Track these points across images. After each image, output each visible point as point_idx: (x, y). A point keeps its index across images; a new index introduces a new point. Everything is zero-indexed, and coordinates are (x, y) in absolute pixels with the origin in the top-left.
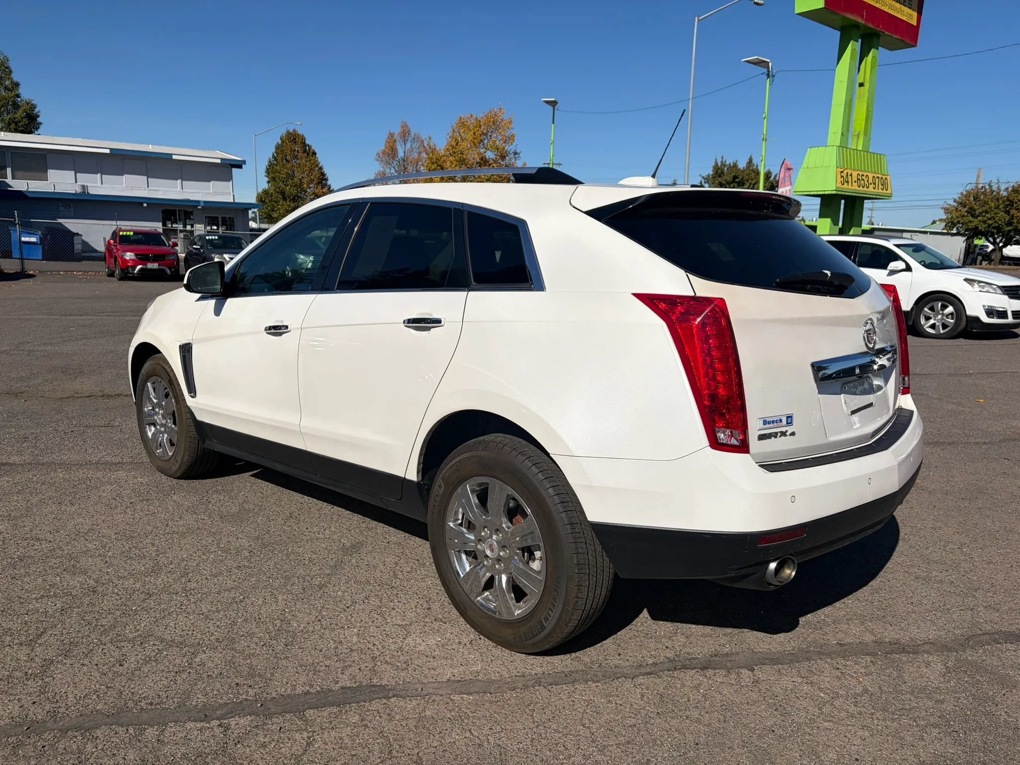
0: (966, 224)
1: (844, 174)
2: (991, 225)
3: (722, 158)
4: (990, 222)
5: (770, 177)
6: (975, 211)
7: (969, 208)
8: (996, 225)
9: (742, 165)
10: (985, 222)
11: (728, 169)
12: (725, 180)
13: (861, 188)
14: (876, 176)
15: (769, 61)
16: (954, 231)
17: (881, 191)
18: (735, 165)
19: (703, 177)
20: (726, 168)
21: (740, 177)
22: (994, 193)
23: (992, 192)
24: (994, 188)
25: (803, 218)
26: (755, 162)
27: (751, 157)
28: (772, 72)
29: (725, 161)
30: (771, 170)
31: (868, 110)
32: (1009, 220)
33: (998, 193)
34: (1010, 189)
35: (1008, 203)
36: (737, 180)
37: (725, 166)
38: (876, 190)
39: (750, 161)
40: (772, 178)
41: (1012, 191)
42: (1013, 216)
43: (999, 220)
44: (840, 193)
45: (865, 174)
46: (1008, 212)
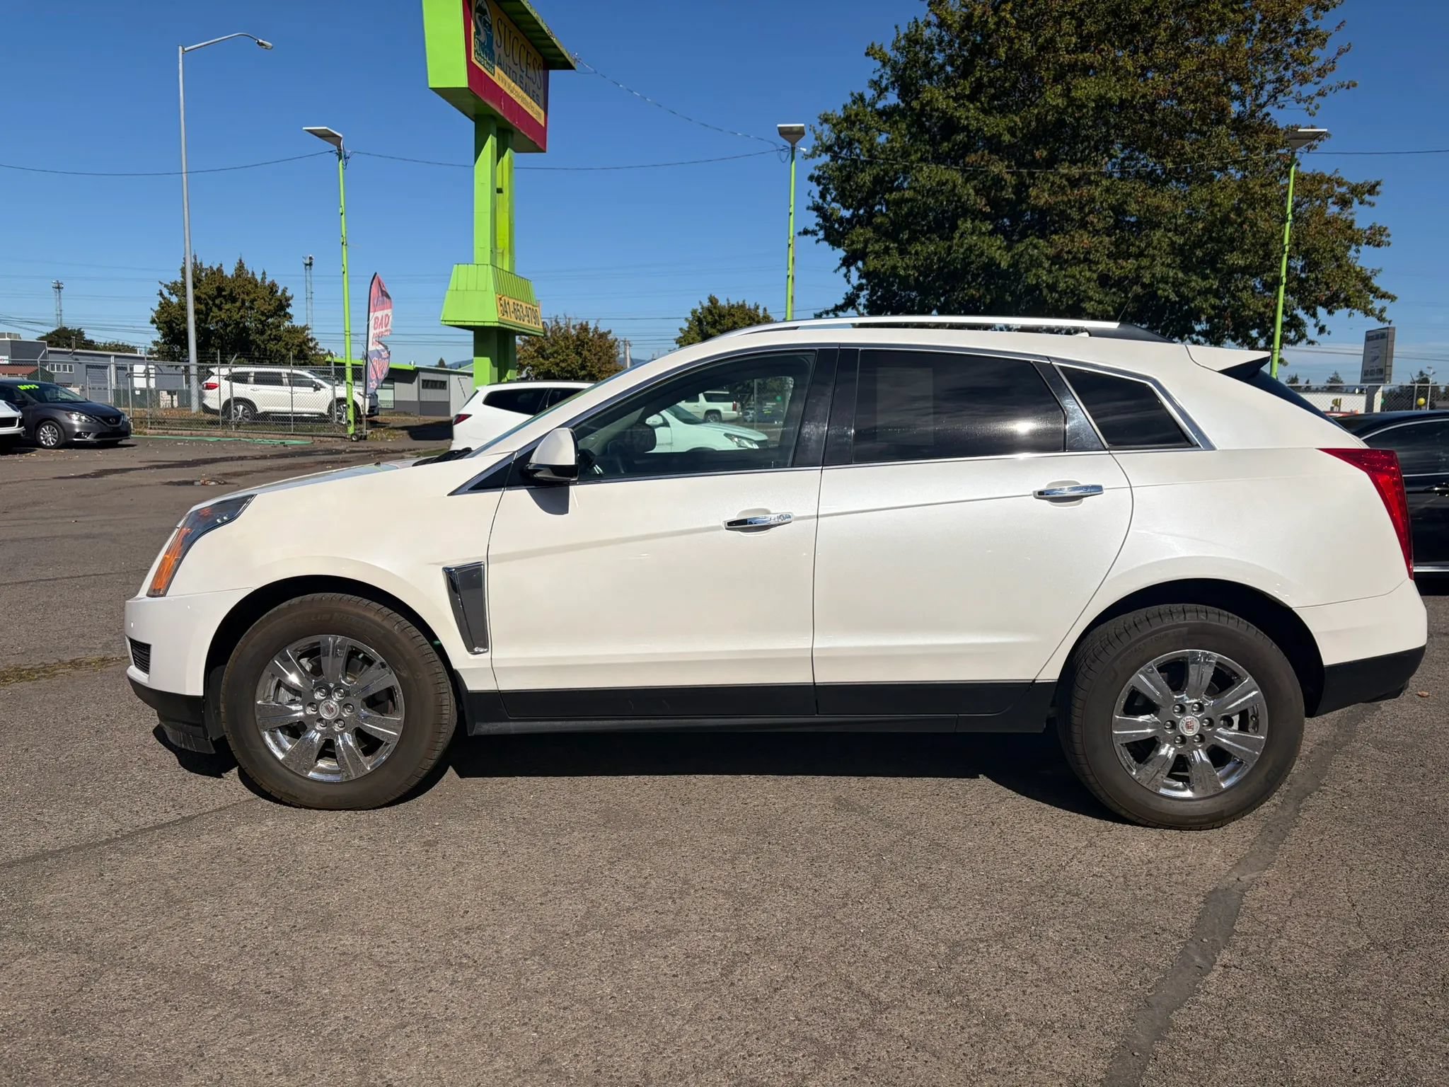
0: (538, 366)
1: (502, 302)
2: (564, 368)
3: (195, 258)
4: (563, 365)
5: (277, 291)
6: (544, 351)
7: (539, 347)
8: (570, 369)
9: (229, 271)
10: (557, 365)
11: (206, 275)
12: (205, 293)
13: (518, 321)
14: (528, 306)
15: (341, 136)
16: (524, 375)
17: (533, 325)
18: (220, 270)
19: (166, 286)
20: (203, 274)
21: (228, 289)
22: (563, 331)
23: (560, 329)
24: (562, 324)
25: (329, 351)
26: (248, 267)
27: (241, 261)
28: (345, 152)
29: (201, 264)
30: (276, 282)
31: (510, 225)
32: (581, 364)
33: (567, 331)
34: (578, 327)
35: (579, 343)
36: (224, 293)
37: (201, 270)
38: (530, 324)
39: (241, 266)
40: (279, 293)
41: (581, 329)
42: (585, 358)
43: (572, 363)
44: (502, 325)
45: (520, 303)
46: (580, 354)
